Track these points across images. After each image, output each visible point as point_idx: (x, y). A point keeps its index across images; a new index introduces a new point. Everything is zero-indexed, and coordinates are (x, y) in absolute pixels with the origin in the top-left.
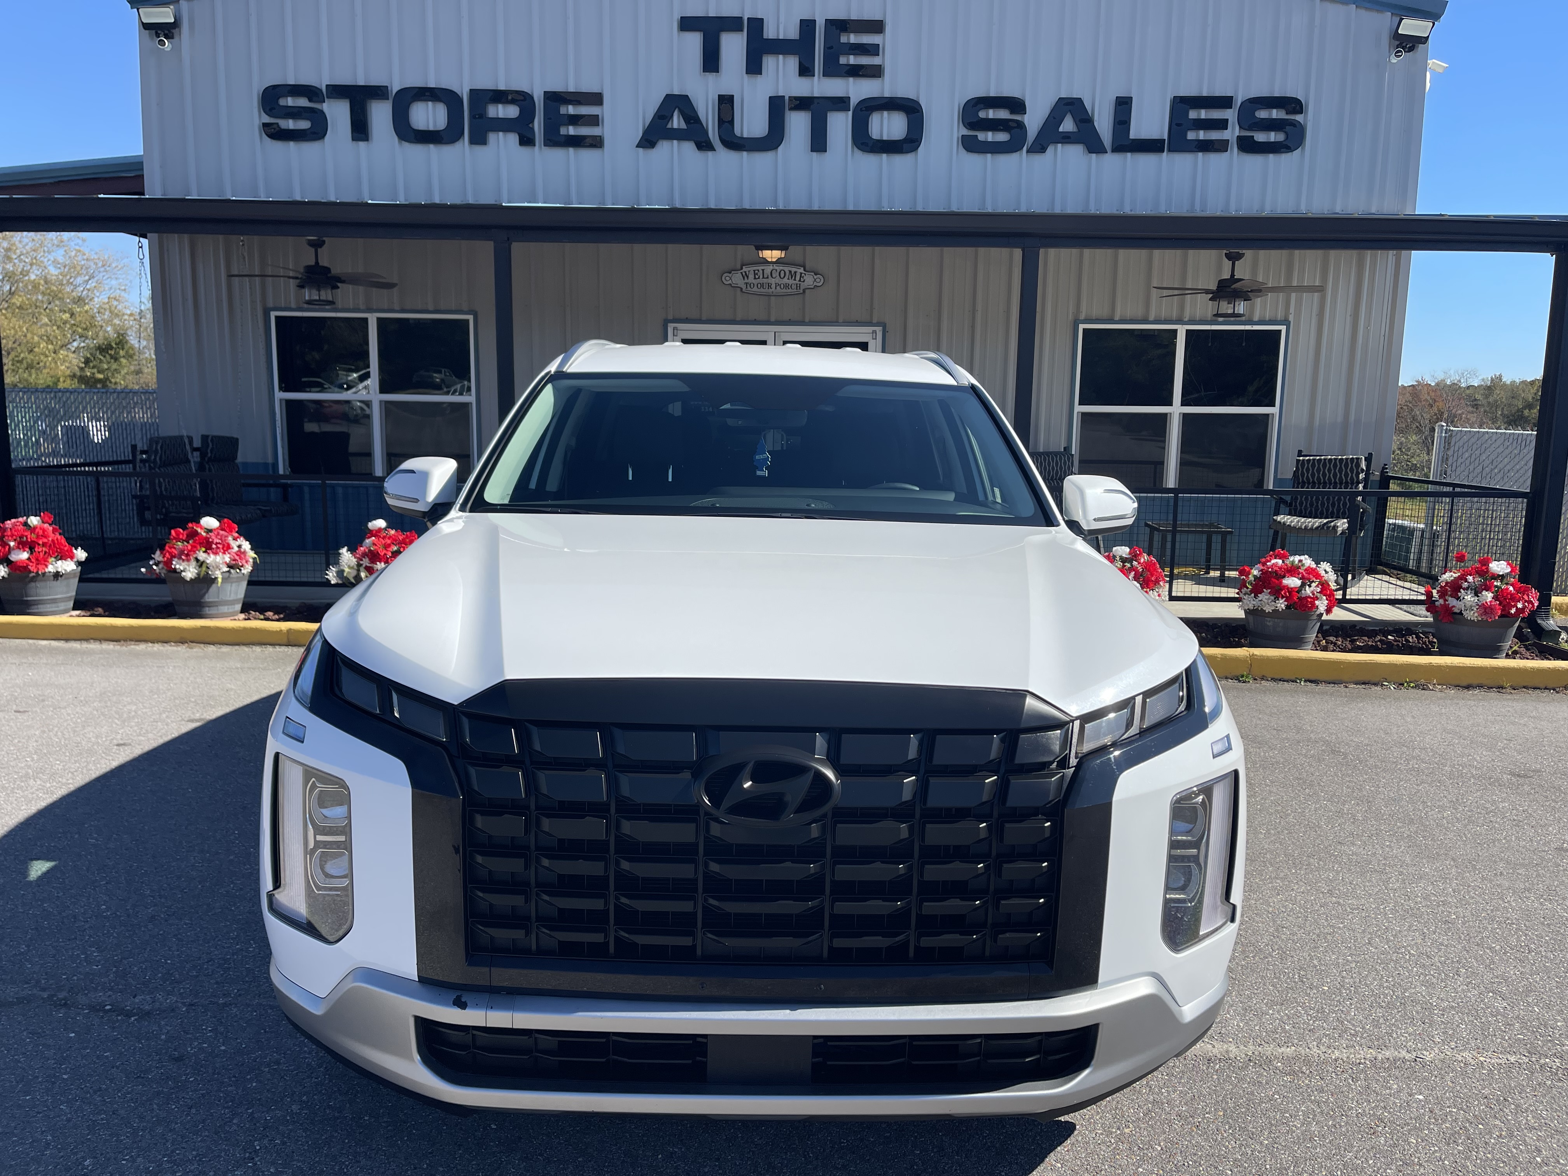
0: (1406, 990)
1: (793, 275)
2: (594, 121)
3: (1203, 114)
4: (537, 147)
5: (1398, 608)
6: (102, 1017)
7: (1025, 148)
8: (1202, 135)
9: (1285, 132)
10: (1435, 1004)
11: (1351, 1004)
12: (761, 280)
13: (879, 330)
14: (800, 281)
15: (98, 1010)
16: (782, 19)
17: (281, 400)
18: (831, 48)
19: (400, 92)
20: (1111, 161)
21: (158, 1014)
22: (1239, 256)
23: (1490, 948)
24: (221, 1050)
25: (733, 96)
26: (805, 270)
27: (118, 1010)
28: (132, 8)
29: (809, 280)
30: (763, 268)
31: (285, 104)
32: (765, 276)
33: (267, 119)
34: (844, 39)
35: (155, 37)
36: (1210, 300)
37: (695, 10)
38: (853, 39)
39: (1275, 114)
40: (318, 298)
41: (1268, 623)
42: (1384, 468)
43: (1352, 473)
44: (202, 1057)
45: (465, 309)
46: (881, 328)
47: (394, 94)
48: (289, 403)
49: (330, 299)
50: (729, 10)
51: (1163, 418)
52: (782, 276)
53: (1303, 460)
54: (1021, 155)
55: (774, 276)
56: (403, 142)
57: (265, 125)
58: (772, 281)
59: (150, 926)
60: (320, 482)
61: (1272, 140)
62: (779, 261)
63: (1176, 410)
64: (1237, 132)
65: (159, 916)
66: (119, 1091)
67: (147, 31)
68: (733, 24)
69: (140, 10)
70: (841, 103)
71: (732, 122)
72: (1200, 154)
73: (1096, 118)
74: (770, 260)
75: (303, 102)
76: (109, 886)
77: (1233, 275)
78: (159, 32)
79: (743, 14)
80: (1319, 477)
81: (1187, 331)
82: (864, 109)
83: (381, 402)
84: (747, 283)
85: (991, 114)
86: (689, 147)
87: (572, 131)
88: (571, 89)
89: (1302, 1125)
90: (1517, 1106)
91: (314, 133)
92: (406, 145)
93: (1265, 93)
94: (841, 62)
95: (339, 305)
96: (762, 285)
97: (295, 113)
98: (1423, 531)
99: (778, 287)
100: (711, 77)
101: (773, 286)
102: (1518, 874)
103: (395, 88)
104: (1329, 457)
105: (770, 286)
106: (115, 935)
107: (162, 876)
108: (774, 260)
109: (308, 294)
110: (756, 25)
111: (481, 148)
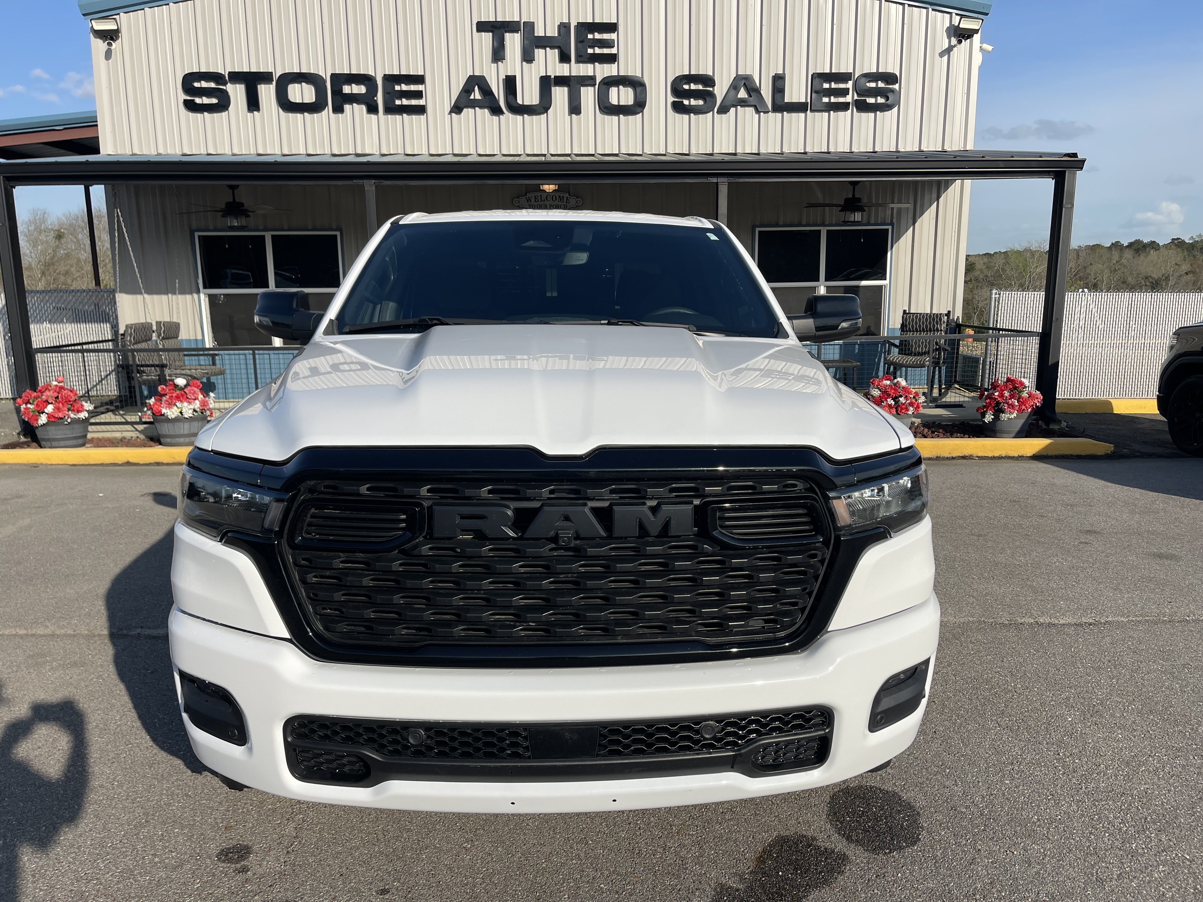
1: (561, 199)
2: (420, 95)
3: (833, 85)
4: (380, 115)
7: (715, 110)
9: (886, 97)
12: (540, 203)
14: (566, 202)
16: (547, 23)
18: (581, 42)
19: (281, 76)
20: (773, 118)
22: (858, 183)
26: (569, 195)
28: (86, 19)
29: (572, 202)
30: (541, 194)
31: (198, 86)
32: (543, 200)
33: (186, 97)
34: (590, 36)
35: (104, 40)
36: (840, 211)
37: (487, 17)
38: (597, 36)
40: (236, 224)
43: (937, 324)
45: (335, 228)
47: (277, 78)
48: (211, 297)
49: (245, 225)
50: (510, 17)
51: (814, 290)
52: (554, 199)
53: (907, 317)
54: (713, 115)
55: (548, 200)
56: (284, 112)
57: (185, 101)
58: (548, 203)
61: (878, 102)
63: (822, 284)
64: (856, 97)
67: (99, 36)
68: (513, 26)
69: (92, 21)
70: (589, 81)
71: (515, 95)
72: (832, 112)
73: (761, 88)
74: (548, 191)
75: (212, 85)
77: (854, 195)
78: (106, 36)
79: (520, 19)
80: (916, 327)
81: (827, 231)
82: (606, 84)
84: (530, 205)
85: (693, 87)
86: (486, 113)
87: (405, 102)
88: (403, 73)
91: (221, 107)
92: (287, 114)
93: (873, 70)
94: (588, 53)
96: (541, 206)
97: (206, 93)
99: (552, 207)
100: (499, 63)
103: (277, 74)
105: (546, 207)
108: (551, 191)
109: (229, 221)
110: (530, 26)
111: (340, 115)
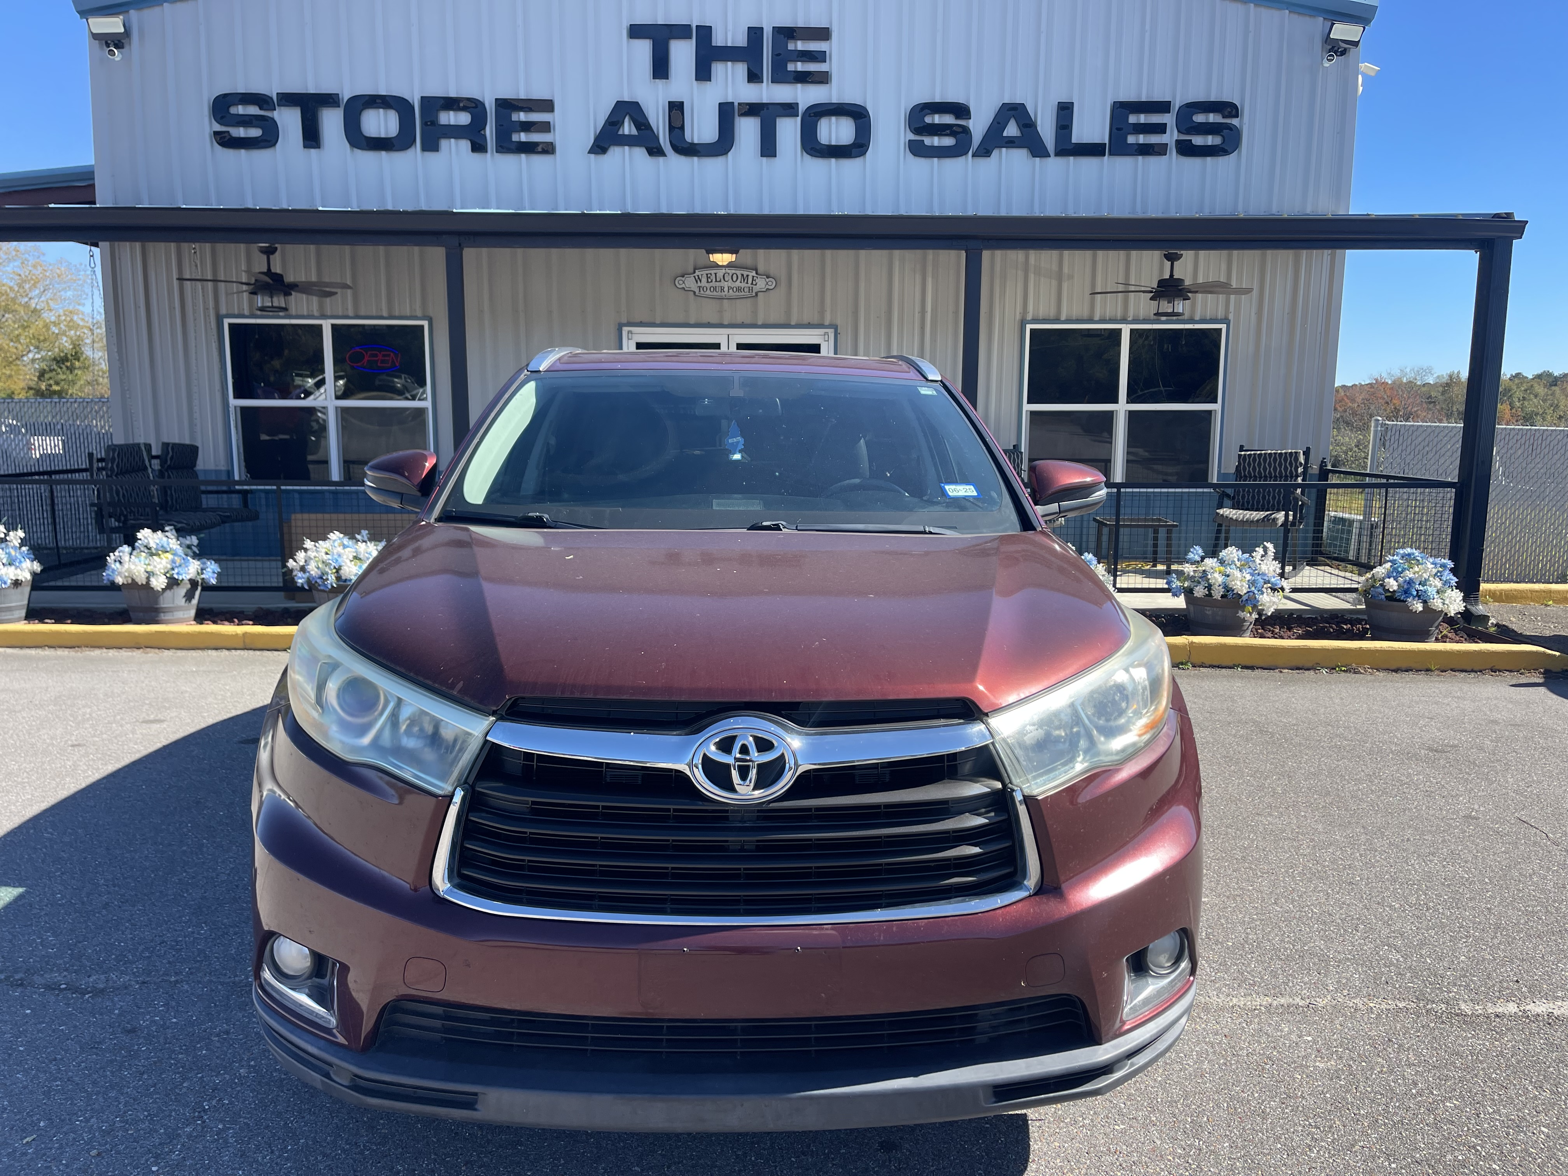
0: (1305, 944)
1: (745, 278)
2: (546, 127)
3: (1143, 119)
4: (489, 154)
5: (1335, 596)
6: (58, 995)
7: (970, 153)
8: (1142, 139)
9: (1222, 136)
10: (1331, 956)
11: (1252, 957)
12: (714, 284)
13: (831, 332)
14: (752, 284)
15: (54, 989)
16: (730, 27)
17: (235, 407)
18: (778, 55)
19: (354, 99)
20: (1055, 165)
21: (112, 992)
22: (1178, 257)
23: (1390, 907)
24: (173, 1022)
25: (682, 103)
26: (757, 274)
27: (73, 988)
28: (81, 18)
29: (761, 283)
30: (715, 271)
31: (236, 113)
32: (718, 280)
33: (218, 128)
34: (791, 46)
35: (105, 47)
36: (1151, 299)
37: (643, 18)
38: (800, 46)
39: (1212, 118)
40: (270, 305)
41: (1207, 612)
42: (1322, 462)
43: (1291, 467)
44: (154, 1028)
45: (419, 313)
46: (833, 330)
47: (345, 101)
48: (244, 410)
49: (284, 306)
50: (677, 18)
51: (1109, 416)
52: (735, 279)
53: (1245, 455)
54: (967, 160)
55: (726, 279)
56: (355, 150)
57: (216, 133)
58: (725, 285)
59: (104, 912)
60: (275, 487)
61: (1210, 143)
62: (730, 265)
63: (1122, 408)
64: (1176, 135)
65: (113, 903)
66: (74, 1060)
67: (97, 41)
68: (682, 31)
69: (89, 20)
70: (789, 109)
71: (682, 128)
72: (1140, 158)
73: (1039, 123)
74: (720, 264)
75: (253, 110)
76: (64, 877)
77: (1172, 275)
78: (109, 42)
79: (692, 21)
80: (1259, 470)
81: (1131, 330)
82: (812, 115)
83: (336, 408)
84: (700, 287)
85: (937, 119)
86: (640, 153)
87: (523, 137)
88: (522, 96)
89: (1195, 1063)
90: (1400, 1046)
91: (266, 141)
92: (358, 152)
93: (1201, 98)
94: (789, 69)
95: (293, 311)
96: (715, 289)
97: (246, 121)
98: (1361, 522)
99: (731, 291)
100: (660, 83)
101: (726, 289)
102: (1424, 839)
103: (346, 96)
104: (1269, 452)
105: (722, 289)
106: (70, 921)
107: (116, 867)
108: (725, 264)
109: (261, 300)
110: (704, 33)
111: (432, 154)
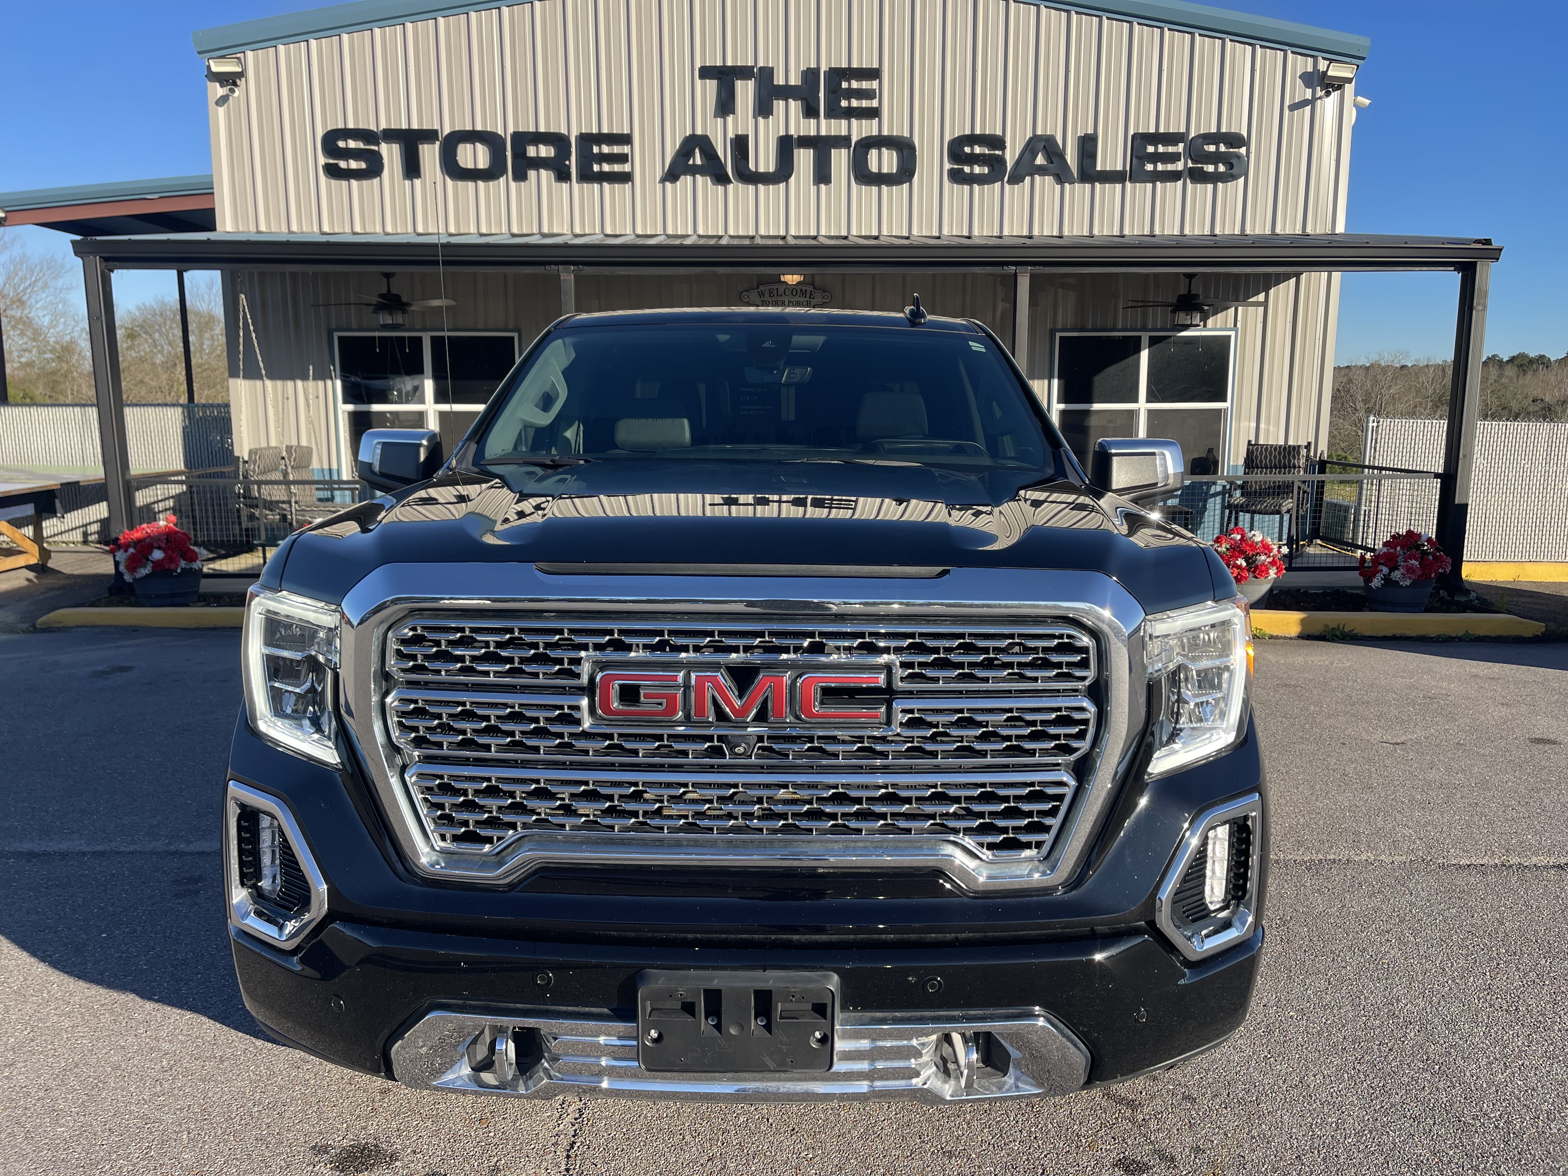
1: (804, 293)
2: (625, 159)
3: (1161, 149)
4: (572, 183)
7: (1006, 179)
8: (1160, 167)
9: (1231, 163)
12: (776, 298)
14: (810, 298)
16: (790, 68)
17: (344, 412)
18: (833, 93)
19: (449, 135)
20: (1081, 190)
22: (1195, 275)
26: (814, 288)
29: (819, 298)
30: (779, 287)
31: (344, 146)
32: (779, 294)
33: (328, 160)
34: (845, 85)
35: (224, 85)
37: (714, 60)
38: (855, 85)
39: (1222, 148)
40: (391, 322)
42: (1321, 454)
43: (1294, 457)
45: (511, 326)
47: (444, 136)
48: (350, 414)
51: (1131, 414)
52: (794, 293)
53: (1253, 449)
54: (1002, 185)
55: (787, 294)
56: (450, 179)
57: (327, 166)
58: (785, 298)
61: (1219, 171)
63: (1142, 406)
64: (1190, 165)
68: (745, 72)
70: (843, 141)
71: (747, 160)
72: (1158, 184)
73: (1065, 151)
74: (790, 283)
75: (361, 144)
77: (1189, 291)
78: (228, 80)
79: (755, 63)
80: (1266, 462)
81: (1150, 337)
82: (864, 146)
84: (763, 301)
85: (978, 150)
86: (709, 181)
87: (604, 168)
88: (604, 131)
91: (371, 172)
92: (455, 182)
93: (1213, 130)
94: (842, 106)
96: (777, 303)
97: (353, 154)
99: (791, 304)
100: (725, 118)
103: (443, 132)
104: (1275, 443)
105: (783, 303)
109: (382, 317)
110: (766, 74)
111: (522, 183)
